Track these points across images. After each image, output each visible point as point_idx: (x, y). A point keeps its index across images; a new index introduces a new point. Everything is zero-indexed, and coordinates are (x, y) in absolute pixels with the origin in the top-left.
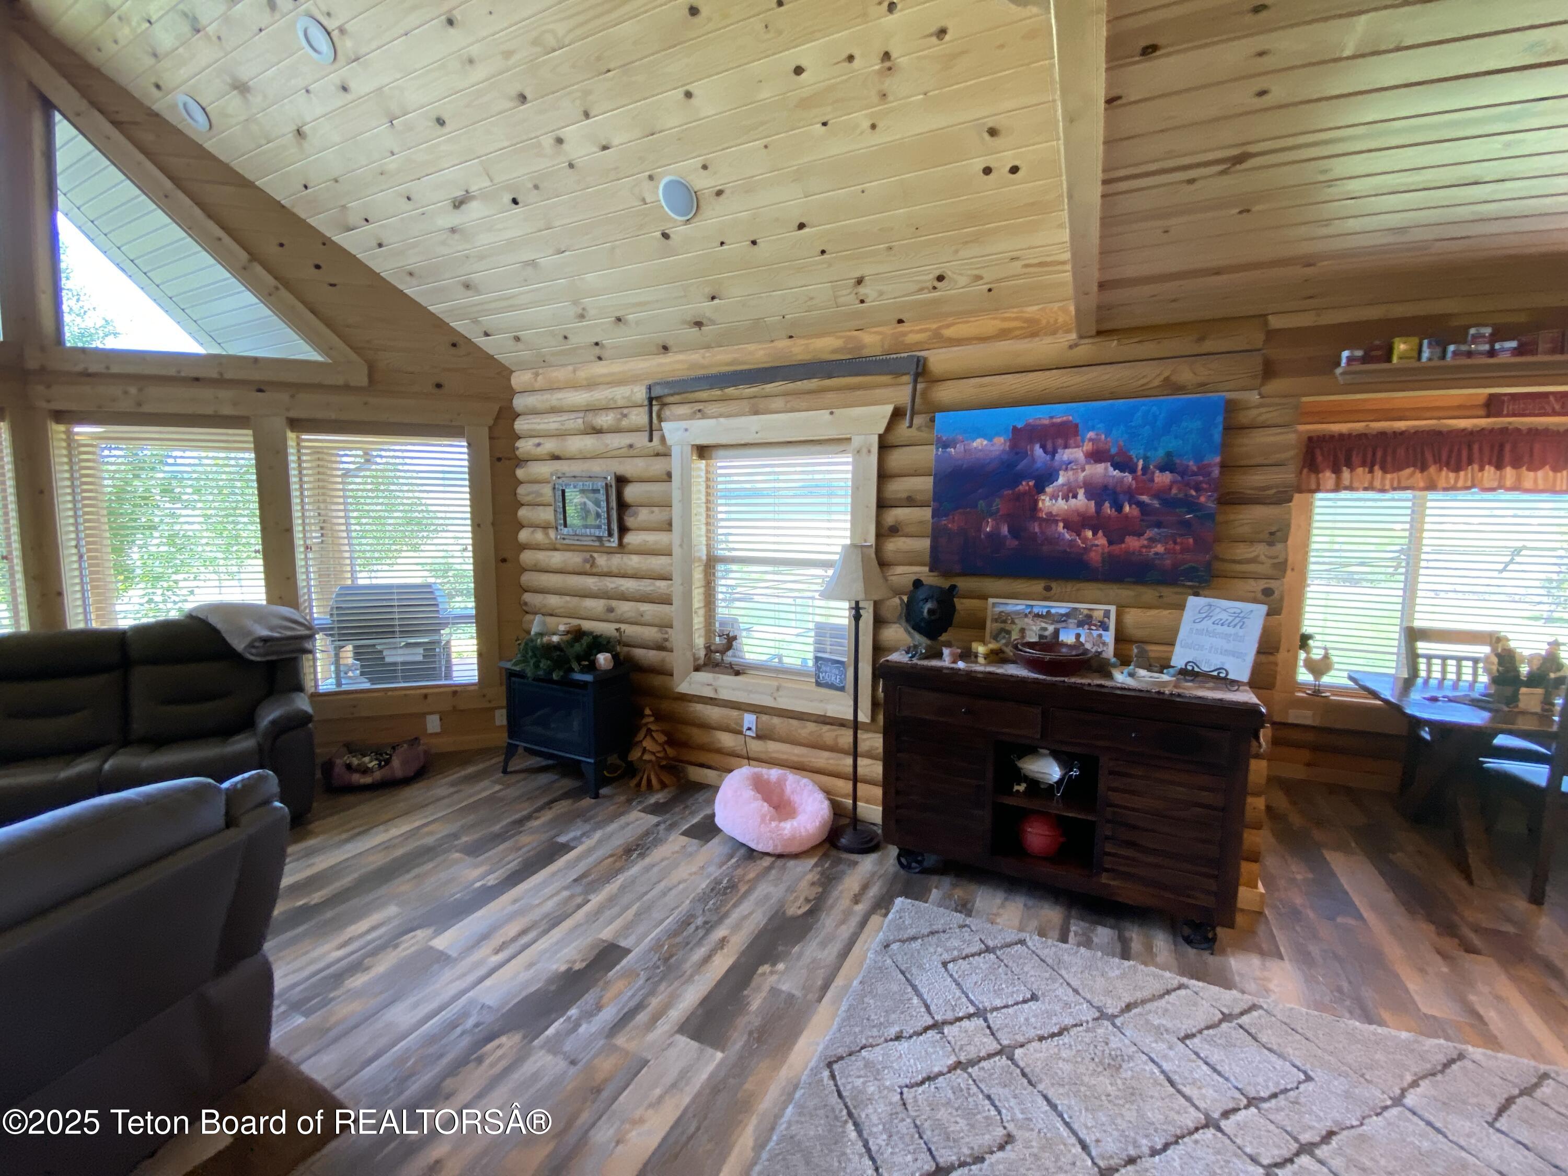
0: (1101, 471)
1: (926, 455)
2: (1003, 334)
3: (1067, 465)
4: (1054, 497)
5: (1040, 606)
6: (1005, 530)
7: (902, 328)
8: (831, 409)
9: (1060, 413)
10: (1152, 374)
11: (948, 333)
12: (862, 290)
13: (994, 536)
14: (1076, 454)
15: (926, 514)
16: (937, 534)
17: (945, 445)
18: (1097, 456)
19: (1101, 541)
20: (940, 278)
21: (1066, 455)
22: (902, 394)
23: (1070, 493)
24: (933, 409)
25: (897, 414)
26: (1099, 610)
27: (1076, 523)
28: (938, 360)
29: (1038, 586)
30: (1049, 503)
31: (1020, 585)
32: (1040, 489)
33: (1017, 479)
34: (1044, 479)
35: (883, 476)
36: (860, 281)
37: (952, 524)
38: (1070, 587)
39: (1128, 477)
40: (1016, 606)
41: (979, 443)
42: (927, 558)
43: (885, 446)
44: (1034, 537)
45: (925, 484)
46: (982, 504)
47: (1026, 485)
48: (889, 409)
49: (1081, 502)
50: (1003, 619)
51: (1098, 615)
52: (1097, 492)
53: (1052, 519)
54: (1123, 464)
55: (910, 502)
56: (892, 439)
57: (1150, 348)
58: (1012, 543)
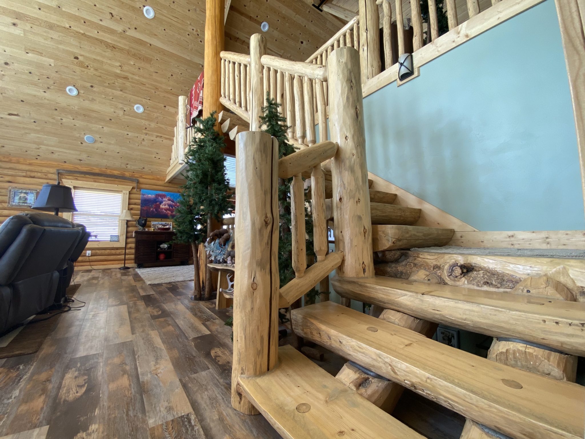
0: (170, 202)
1: (140, 196)
2: (153, 179)
3: (165, 201)
4: (163, 205)
5: (160, 223)
6: (154, 210)
7: (133, 173)
8: (118, 184)
9: (163, 193)
10: (176, 190)
11: (143, 176)
12: (127, 166)
13: (153, 211)
14: (166, 199)
15: (139, 207)
16: (142, 210)
17: (143, 195)
18: (169, 200)
19: (170, 212)
20: (144, 168)
21: (164, 199)
22: (135, 185)
23: (165, 205)
24: (140, 189)
25: (133, 188)
26: (170, 223)
27: (166, 210)
28: (141, 180)
29: (160, 219)
30: (162, 206)
31: (157, 219)
32: (161, 204)
33: (156, 202)
34: (161, 203)
35: (129, 199)
36: (127, 164)
37: (145, 208)
38: (165, 219)
39: (173, 203)
40: (157, 223)
41: (150, 195)
42: (139, 215)
43: (130, 193)
44: (159, 211)
45: (139, 201)
46: (150, 205)
47: (158, 203)
48: (132, 187)
49: (167, 206)
50: (153, 225)
51: (170, 224)
52: (169, 205)
53: (162, 209)
54: (173, 202)
55: (135, 204)
56: (131, 192)
57: (176, 186)
58: (156, 212)
